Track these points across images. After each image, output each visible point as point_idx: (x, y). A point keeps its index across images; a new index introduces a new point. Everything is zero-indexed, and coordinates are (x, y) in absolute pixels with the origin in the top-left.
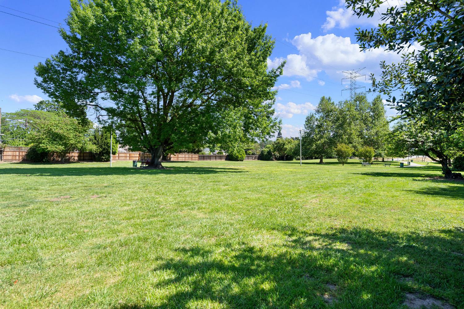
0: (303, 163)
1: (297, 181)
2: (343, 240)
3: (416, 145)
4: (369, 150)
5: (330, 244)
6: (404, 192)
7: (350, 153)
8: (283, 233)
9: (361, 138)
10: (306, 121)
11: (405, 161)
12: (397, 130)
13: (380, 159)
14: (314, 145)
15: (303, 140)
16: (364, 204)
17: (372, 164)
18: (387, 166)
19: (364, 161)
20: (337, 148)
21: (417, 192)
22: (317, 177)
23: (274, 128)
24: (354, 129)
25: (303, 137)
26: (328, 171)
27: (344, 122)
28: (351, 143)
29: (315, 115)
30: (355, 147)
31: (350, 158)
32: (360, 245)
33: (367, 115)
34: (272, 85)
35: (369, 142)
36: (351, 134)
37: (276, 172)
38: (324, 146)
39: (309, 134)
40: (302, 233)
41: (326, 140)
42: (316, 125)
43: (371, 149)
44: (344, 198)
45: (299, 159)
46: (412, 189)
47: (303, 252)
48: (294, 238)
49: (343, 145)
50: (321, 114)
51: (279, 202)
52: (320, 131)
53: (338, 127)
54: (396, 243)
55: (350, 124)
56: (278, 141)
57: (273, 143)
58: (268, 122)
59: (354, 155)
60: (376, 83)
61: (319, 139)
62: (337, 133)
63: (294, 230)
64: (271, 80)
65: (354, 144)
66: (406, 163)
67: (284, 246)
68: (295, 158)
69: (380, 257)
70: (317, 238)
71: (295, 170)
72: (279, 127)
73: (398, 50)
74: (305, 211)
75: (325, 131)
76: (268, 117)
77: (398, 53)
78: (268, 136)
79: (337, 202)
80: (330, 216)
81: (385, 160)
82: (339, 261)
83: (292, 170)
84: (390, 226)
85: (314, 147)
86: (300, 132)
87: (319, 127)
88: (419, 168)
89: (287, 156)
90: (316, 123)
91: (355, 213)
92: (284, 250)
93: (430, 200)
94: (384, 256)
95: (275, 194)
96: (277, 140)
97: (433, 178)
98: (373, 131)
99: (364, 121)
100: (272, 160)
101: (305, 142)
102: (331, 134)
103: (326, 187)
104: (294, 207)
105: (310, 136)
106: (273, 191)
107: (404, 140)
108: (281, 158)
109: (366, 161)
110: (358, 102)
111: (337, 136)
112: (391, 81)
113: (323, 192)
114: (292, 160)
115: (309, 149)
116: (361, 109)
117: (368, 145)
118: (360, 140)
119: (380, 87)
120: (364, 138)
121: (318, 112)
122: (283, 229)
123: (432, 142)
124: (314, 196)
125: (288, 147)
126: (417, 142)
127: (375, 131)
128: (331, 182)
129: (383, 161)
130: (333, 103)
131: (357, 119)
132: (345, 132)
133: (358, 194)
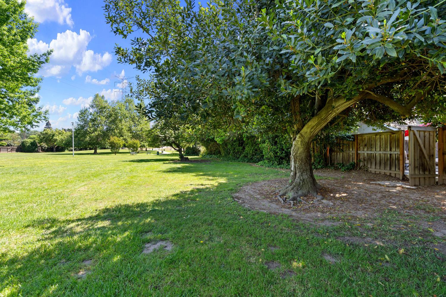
0: (75, 154)
1: (67, 172)
2: (105, 219)
3: (165, 139)
4: (136, 142)
5: (92, 225)
6: (157, 172)
7: (121, 144)
8: (40, 227)
9: (130, 133)
10: (79, 114)
11: (160, 150)
12: (154, 128)
13: (144, 149)
14: (88, 137)
15: (76, 132)
16: (126, 185)
17: (138, 153)
18: (149, 154)
19: (132, 151)
20: (110, 140)
21: (164, 172)
22: (89, 166)
23: (38, 118)
24: (125, 125)
25: (75, 129)
26: (101, 161)
27: (116, 119)
28: (122, 136)
29: (88, 110)
30: (125, 140)
31: (122, 149)
32: (119, 218)
33: (134, 114)
34: (35, 71)
35: (136, 136)
36: (122, 129)
37: (42, 165)
38: (98, 138)
39: (83, 127)
40: (64, 222)
41: (100, 132)
42: (91, 119)
43: (137, 142)
44: (111, 183)
45: (72, 150)
46: (161, 170)
47: (61, 241)
48: (54, 229)
49: (115, 137)
50: (95, 109)
51: (40, 196)
52: (94, 125)
53: (111, 122)
54: (145, 210)
55: (121, 121)
56: (46, 132)
57: (40, 134)
58: (30, 110)
59: (125, 146)
60: (133, 91)
61: (94, 132)
62: (110, 127)
63: (54, 221)
64: (33, 65)
65: (125, 137)
66: (160, 152)
67: (38, 240)
68: (68, 149)
69: (133, 223)
70: (80, 223)
71: (66, 161)
72: (45, 117)
73: (144, 71)
74: (70, 200)
75: (99, 124)
76: (30, 105)
77: (144, 73)
78: (29, 125)
79: (105, 186)
80: (96, 200)
81: (147, 150)
82: (98, 237)
83: (62, 161)
84: (143, 199)
85: (88, 139)
86: (73, 125)
87: (93, 121)
88: (168, 155)
89: (58, 147)
90: (90, 117)
91: (119, 193)
92: (38, 245)
93: (170, 176)
94: (136, 222)
95: (36, 189)
96: (45, 130)
97: (174, 161)
98: (139, 128)
99: (132, 119)
100: (37, 152)
101: (79, 134)
102: (105, 128)
103: (96, 175)
104: (60, 197)
105: (83, 128)
106: (33, 185)
107: (158, 136)
108: (50, 150)
109: (134, 151)
110: (128, 104)
111: (109, 129)
112: (143, 92)
113: (93, 180)
114: (64, 151)
115: (83, 141)
116: (130, 110)
117: (135, 138)
118: (130, 134)
119: (136, 94)
120: (132, 132)
121: (92, 106)
122: (40, 223)
123: (174, 137)
124: (83, 184)
125: (58, 138)
126: (166, 137)
127: (140, 128)
128: (102, 170)
129: (146, 151)
130: (106, 102)
131: (127, 117)
132: (117, 127)
133: (124, 178)
